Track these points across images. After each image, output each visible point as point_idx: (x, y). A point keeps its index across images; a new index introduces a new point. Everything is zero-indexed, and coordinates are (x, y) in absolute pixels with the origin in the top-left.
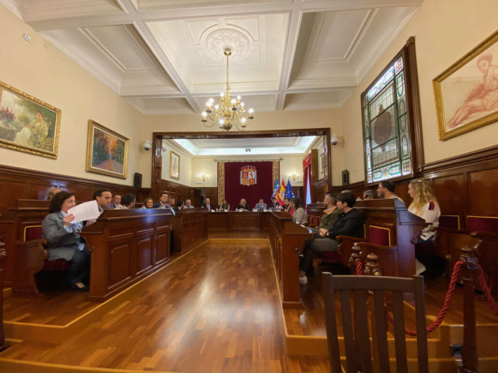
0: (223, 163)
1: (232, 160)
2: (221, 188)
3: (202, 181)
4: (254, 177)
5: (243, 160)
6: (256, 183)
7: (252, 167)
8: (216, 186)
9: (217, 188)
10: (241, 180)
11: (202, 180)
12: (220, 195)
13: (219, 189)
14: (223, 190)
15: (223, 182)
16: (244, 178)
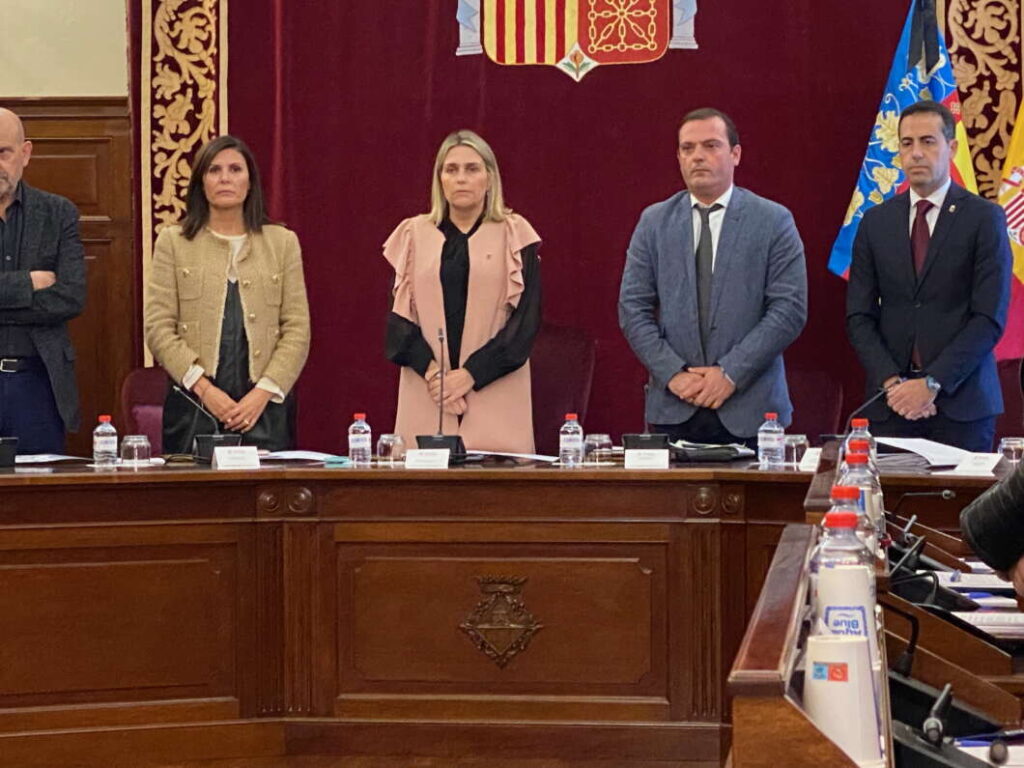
6: (684, 37)
12: (171, 209)
13: (156, 125)
14: (210, 135)
15: (202, 22)
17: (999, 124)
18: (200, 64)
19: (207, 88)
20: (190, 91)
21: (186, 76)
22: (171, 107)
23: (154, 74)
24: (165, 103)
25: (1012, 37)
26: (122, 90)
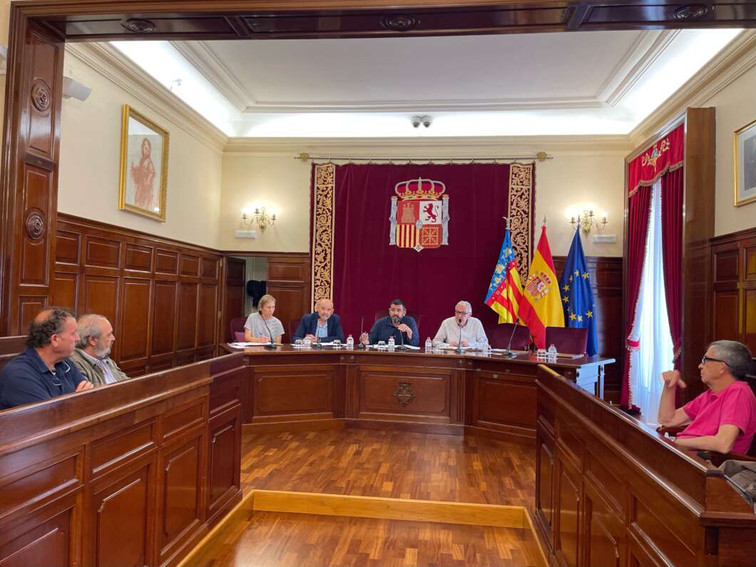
0: (332, 169)
1: (362, 157)
2: (320, 258)
3: (254, 231)
4: (439, 221)
5: (400, 157)
6: (445, 242)
7: (432, 182)
8: (304, 248)
9: (308, 256)
10: (394, 227)
11: (256, 225)
12: (319, 280)
14: (329, 262)
15: (328, 235)
16: (402, 222)
17: (523, 266)
18: (327, 245)
19: (328, 251)
20: (324, 252)
21: (323, 248)
22: (320, 255)
23: (316, 247)
25: (526, 244)
26: (308, 251)
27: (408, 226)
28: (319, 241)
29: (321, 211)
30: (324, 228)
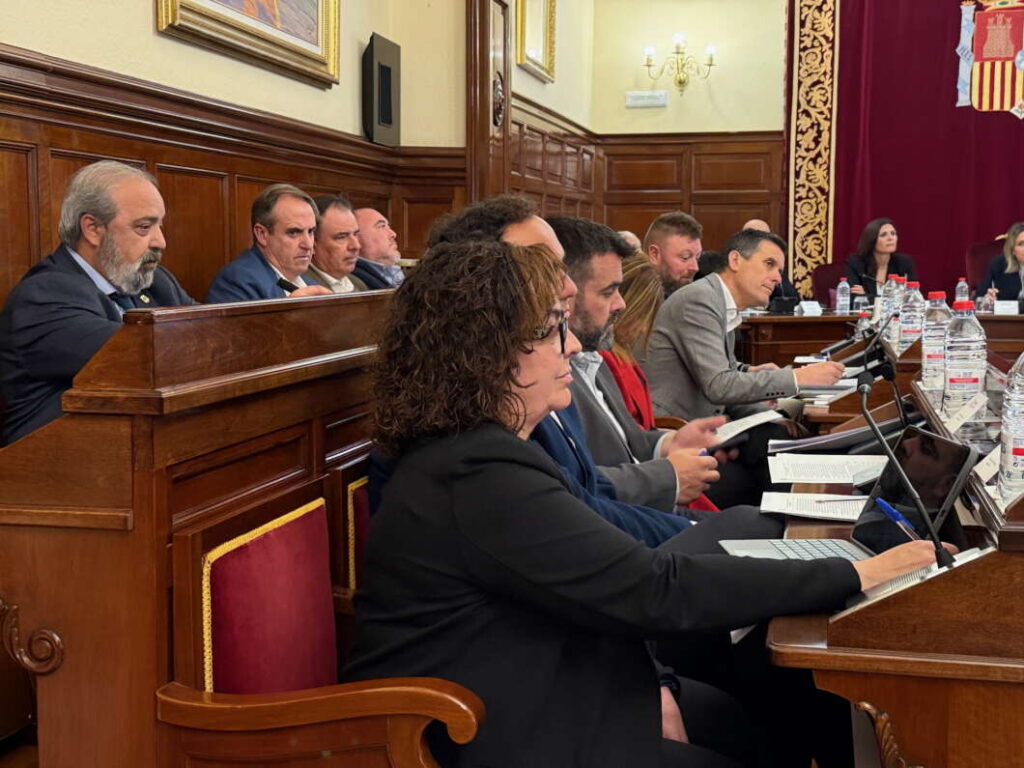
2: (807, 140)
3: (666, 91)
8: (772, 120)
9: (779, 141)
10: (967, 69)
11: (670, 79)
12: (803, 186)
13: (798, 144)
14: (826, 149)
15: (823, 92)
16: (985, 56)
18: (821, 113)
19: (825, 125)
20: (816, 128)
21: (814, 119)
22: (806, 135)
23: (798, 119)
24: (803, 133)
26: (780, 126)
27: (998, 65)
28: (804, 106)
29: (808, 42)
30: (815, 78)
